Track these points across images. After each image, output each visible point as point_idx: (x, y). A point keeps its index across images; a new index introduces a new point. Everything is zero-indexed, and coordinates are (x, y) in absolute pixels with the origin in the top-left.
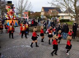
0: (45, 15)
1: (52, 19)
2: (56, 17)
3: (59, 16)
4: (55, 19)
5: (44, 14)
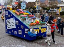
0: (40, 6)
1: (49, 11)
2: (55, 9)
3: (59, 7)
4: (54, 11)
5: (39, 4)
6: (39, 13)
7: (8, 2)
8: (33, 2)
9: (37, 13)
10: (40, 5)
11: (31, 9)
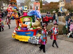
6: (63, 17)
7: (25, 2)
8: (56, 2)
9: (61, 16)
10: (65, 6)
11: (53, 12)
